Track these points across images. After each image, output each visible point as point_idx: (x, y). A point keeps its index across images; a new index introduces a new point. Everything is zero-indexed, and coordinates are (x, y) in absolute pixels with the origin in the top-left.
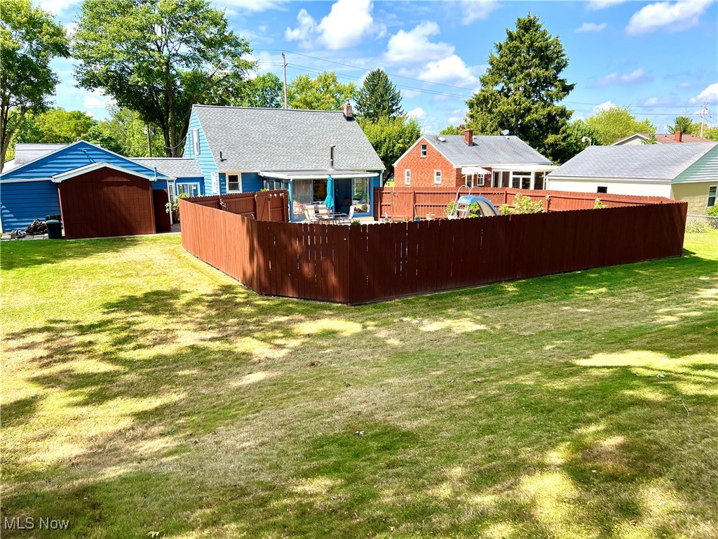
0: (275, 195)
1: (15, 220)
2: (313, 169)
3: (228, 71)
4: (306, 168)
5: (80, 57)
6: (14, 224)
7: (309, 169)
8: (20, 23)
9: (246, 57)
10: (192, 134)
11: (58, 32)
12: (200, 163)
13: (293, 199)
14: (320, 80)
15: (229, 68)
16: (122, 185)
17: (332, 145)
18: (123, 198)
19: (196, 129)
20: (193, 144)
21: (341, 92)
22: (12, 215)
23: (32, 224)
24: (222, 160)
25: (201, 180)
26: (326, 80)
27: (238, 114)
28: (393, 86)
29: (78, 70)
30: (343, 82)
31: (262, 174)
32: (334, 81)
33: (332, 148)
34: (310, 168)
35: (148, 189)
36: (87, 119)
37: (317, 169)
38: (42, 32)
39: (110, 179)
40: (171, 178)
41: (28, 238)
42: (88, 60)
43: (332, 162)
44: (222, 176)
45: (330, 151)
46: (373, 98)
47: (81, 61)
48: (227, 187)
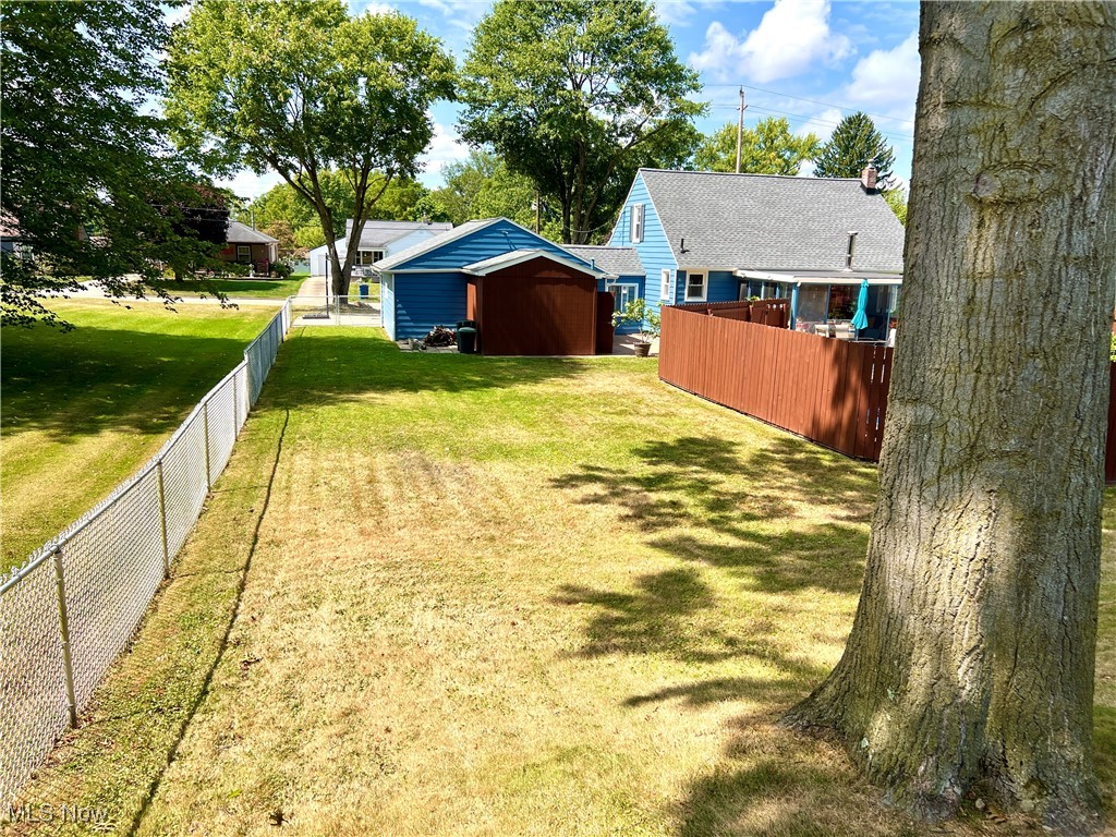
0: (775, 306)
1: (412, 324)
2: (816, 268)
3: (663, 117)
4: (806, 267)
5: (465, 101)
6: (409, 330)
7: (811, 268)
8: (401, 53)
9: (690, 97)
10: (631, 211)
11: (447, 66)
12: (640, 254)
13: (797, 314)
14: (760, 131)
15: (664, 113)
16: (559, 283)
17: (851, 232)
18: (558, 301)
19: (640, 204)
20: (631, 227)
21: (792, 149)
22: (408, 318)
23: (432, 333)
24: (683, 252)
25: (641, 280)
26: (770, 130)
27: (703, 183)
28: (882, 140)
29: (462, 118)
30: (800, 133)
31: (739, 274)
32: (783, 132)
33: (852, 237)
34: (813, 267)
35: (592, 291)
36: (415, 186)
37: (823, 268)
38: (428, 65)
39: (545, 274)
40: (612, 275)
41: (431, 350)
42: (477, 104)
43: (850, 259)
44: (681, 274)
45: (847, 240)
46: (847, 159)
47: (466, 107)
48: (686, 292)
